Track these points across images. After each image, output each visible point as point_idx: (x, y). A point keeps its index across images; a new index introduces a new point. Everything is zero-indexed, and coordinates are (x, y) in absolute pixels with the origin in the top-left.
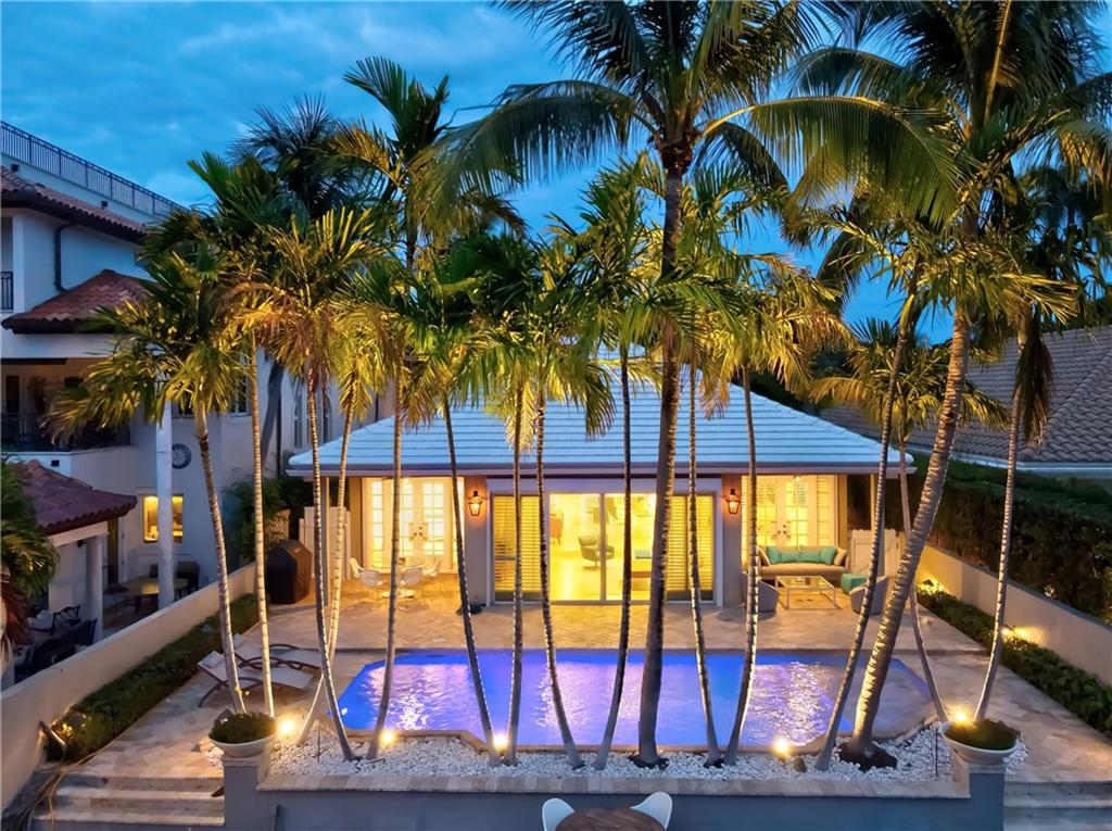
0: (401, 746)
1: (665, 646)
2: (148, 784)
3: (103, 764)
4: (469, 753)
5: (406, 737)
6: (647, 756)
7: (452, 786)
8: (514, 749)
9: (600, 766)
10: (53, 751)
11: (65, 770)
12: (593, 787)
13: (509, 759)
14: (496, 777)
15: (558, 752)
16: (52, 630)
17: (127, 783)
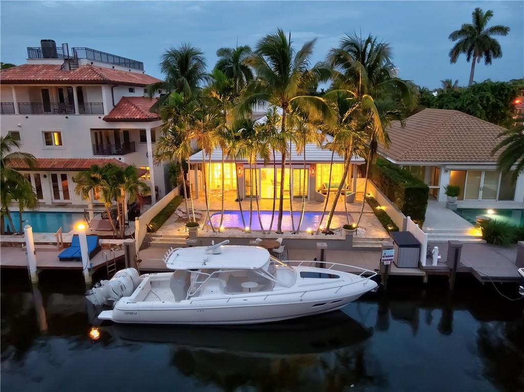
0: (225, 230)
1: (283, 210)
2: (171, 236)
3: (159, 233)
4: (241, 231)
5: (226, 228)
6: (279, 231)
7: (237, 237)
8: (250, 230)
9: (269, 234)
10: (149, 230)
11: (152, 234)
12: (267, 237)
13: (249, 232)
14: (246, 236)
15: (260, 231)
17: (166, 236)
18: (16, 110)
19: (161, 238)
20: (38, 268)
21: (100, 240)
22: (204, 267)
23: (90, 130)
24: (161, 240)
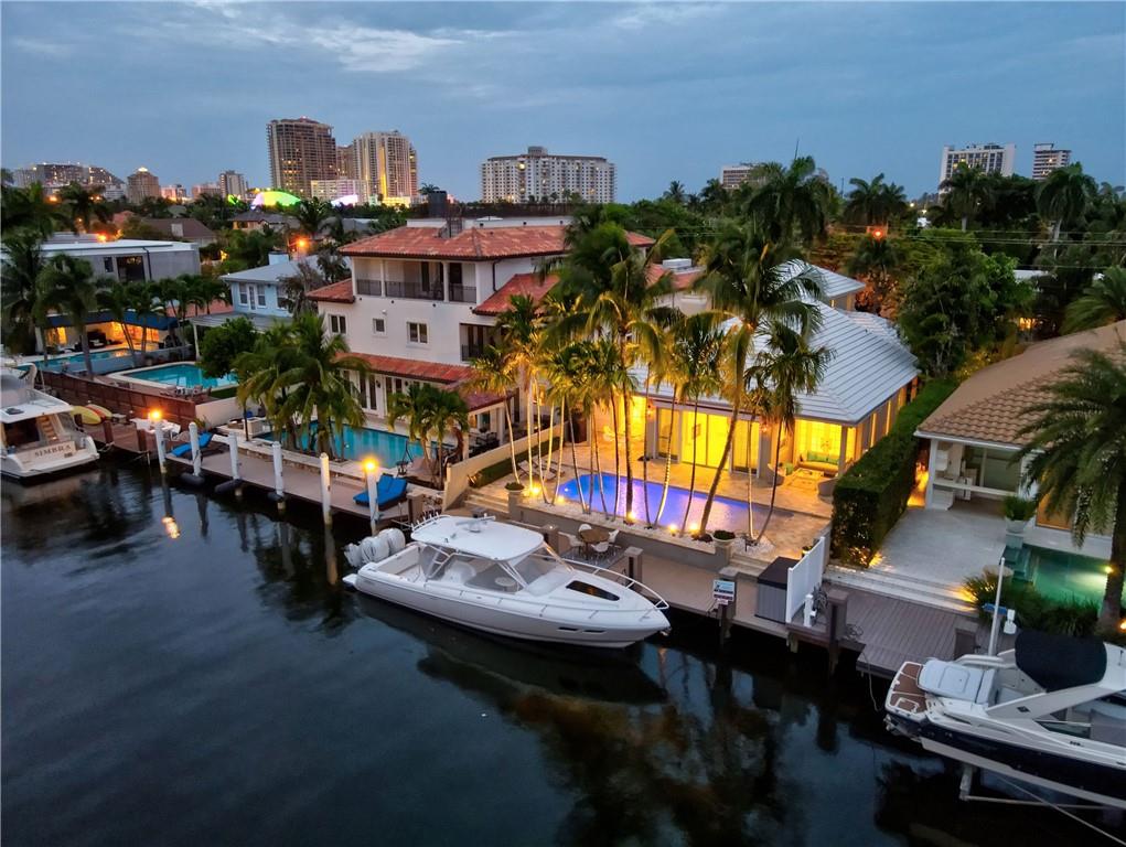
0: (565, 502)
2: (493, 498)
3: (484, 490)
7: (566, 516)
10: (471, 484)
11: (474, 490)
14: (580, 517)
16: (486, 441)
17: (489, 497)
18: (383, 292)
19: (481, 498)
20: (332, 507)
21: (409, 485)
22: (447, 545)
23: (458, 326)
24: (480, 501)
